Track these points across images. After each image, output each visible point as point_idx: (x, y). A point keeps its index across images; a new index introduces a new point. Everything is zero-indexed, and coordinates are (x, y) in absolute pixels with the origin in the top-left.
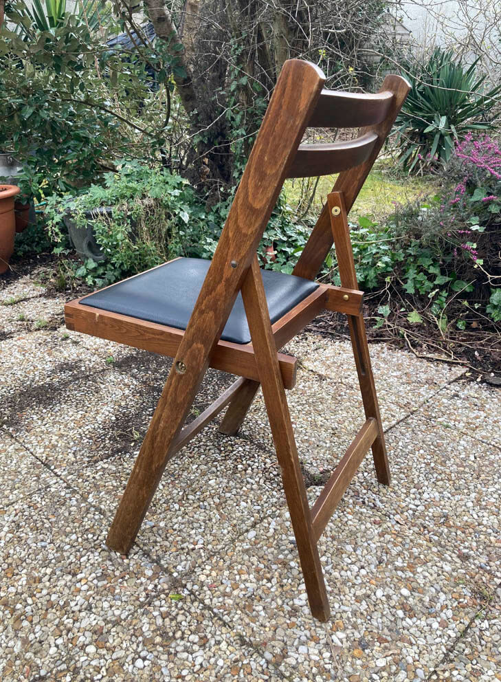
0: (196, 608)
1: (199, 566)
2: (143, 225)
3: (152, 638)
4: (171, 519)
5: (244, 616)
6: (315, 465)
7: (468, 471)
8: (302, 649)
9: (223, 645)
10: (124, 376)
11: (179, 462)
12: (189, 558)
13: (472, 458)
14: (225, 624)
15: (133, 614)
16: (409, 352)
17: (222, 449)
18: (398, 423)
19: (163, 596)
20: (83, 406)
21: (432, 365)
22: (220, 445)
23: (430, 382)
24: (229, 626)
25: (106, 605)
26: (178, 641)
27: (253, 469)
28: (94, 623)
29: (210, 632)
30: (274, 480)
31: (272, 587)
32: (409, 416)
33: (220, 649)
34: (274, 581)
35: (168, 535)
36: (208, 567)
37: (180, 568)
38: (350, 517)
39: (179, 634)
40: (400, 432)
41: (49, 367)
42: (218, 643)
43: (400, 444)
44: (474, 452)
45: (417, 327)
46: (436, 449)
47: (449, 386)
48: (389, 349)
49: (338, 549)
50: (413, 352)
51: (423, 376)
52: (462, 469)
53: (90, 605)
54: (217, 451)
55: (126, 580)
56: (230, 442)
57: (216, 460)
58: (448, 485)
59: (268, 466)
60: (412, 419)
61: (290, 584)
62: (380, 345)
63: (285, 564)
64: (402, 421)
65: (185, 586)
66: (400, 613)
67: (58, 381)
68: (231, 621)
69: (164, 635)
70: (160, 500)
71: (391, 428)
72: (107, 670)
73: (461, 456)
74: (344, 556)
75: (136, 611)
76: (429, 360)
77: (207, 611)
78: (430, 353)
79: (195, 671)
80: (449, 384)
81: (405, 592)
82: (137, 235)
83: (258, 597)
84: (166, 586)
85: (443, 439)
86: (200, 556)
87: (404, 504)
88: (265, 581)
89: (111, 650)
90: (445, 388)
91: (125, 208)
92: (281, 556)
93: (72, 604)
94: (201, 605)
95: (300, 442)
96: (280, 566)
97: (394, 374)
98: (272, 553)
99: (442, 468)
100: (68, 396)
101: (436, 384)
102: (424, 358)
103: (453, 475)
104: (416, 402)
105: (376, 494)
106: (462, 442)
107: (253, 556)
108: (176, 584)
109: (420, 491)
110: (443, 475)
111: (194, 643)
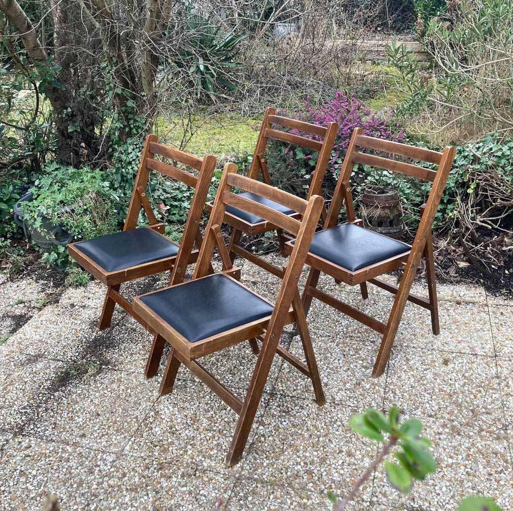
0: (288, 399)
1: (275, 385)
3: (281, 415)
8: (338, 394)
9: (310, 405)
14: (304, 399)
19: (271, 401)
20: (136, 341)
26: (292, 411)
29: (301, 404)
36: (279, 384)
38: (320, 343)
39: (290, 409)
42: (307, 405)
48: (276, 256)
65: (277, 394)
69: (284, 412)
74: (329, 359)
77: (293, 398)
79: (307, 416)
84: (269, 397)
87: (337, 331)
89: (269, 424)
94: (289, 397)
106: (342, 295)
108: (272, 395)
109: (339, 323)
111: (299, 409)
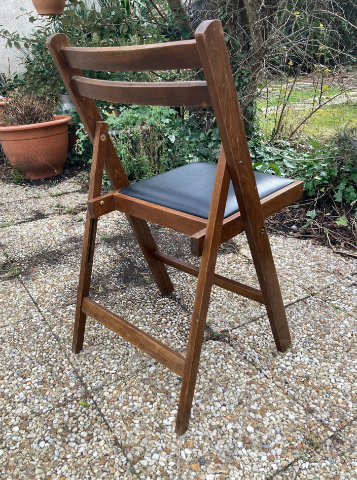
0: (93, 414)
1: (107, 386)
2: (141, 144)
3: (57, 429)
4: (101, 350)
5: (124, 425)
6: (219, 325)
7: (342, 345)
8: (156, 456)
10: (109, 249)
11: (123, 312)
12: (103, 379)
13: (349, 335)
14: (109, 428)
15: (51, 411)
16: (328, 248)
17: (156, 306)
18: (298, 301)
19: (75, 402)
20: (75, 267)
21: (344, 260)
22: (155, 303)
23: (337, 272)
24: (111, 431)
25: (36, 401)
26: (73, 434)
27: (172, 323)
28: (24, 412)
29: (96, 432)
30: (185, 332)
31: (152, 408)
32: (309, 297)
33: (98, 445)
34: (155, 404)
35: (95, 361)
36: (113, 387)
37: (94, 384)
38: (230, 367)
39: (75, 430)
40: (297, 309)
41: (63, 239)
42: (99, 440)
43: (293, 317)
44: (353, 330)
45: (339, 228)
46: (320, 324)
47: (351, 277)
48: (313, 244)
49: (211, 389)
50: (331, 248)
51: (333, 267)
52: (337, 342)
53: (26, 399)
54: (152, 307)
55: (55, 387)
56: (163, 302)
57: (149, 313)
58: (319, 353)
59: (184, 322)
60: (311, 299)
61: (166, 409)
62: (307, 240)
63: (167, 393)
64: (301, 300)
65: (92, 397)
66: (240, 444)
67: (65, 249)
68: (114, 427)
69: (65, 428)
70: (99, 336)
71: (291, 304)
72: (20, 444)
73: (340, 333)
74: (213, 394)
75: (54, 409)
76: (342, 255)
77: (100, 417)
78: (346, 250)
79: (76, 456)
80: (352, 275)
81: (250, 429)
82: (136, 151)
83: (139, 414)
84: (79, 396)
85: (331, 317)
86: (111, 379)
87: (277, 363)
88: (149, 403)
89: (28, 432)
90: (347, 278)
91: (128, 131)
92: (167, 388)
93: (16, 397)
94: (98, 412)
95: (215, 307)
96: (163, 394)
97: (310, 264)
98: (162, 384)
99: (320, 340)
100: (68, 259)
101: (341, 274)
102: (339, 253)
103: (327, 346)
104: (318, 286)
105: (257, 352)
106: (345, 322)
107: (147, 384)
108: (87, 395)
109: (294, 355)
110: (319, 345)
111: (83, 438)
